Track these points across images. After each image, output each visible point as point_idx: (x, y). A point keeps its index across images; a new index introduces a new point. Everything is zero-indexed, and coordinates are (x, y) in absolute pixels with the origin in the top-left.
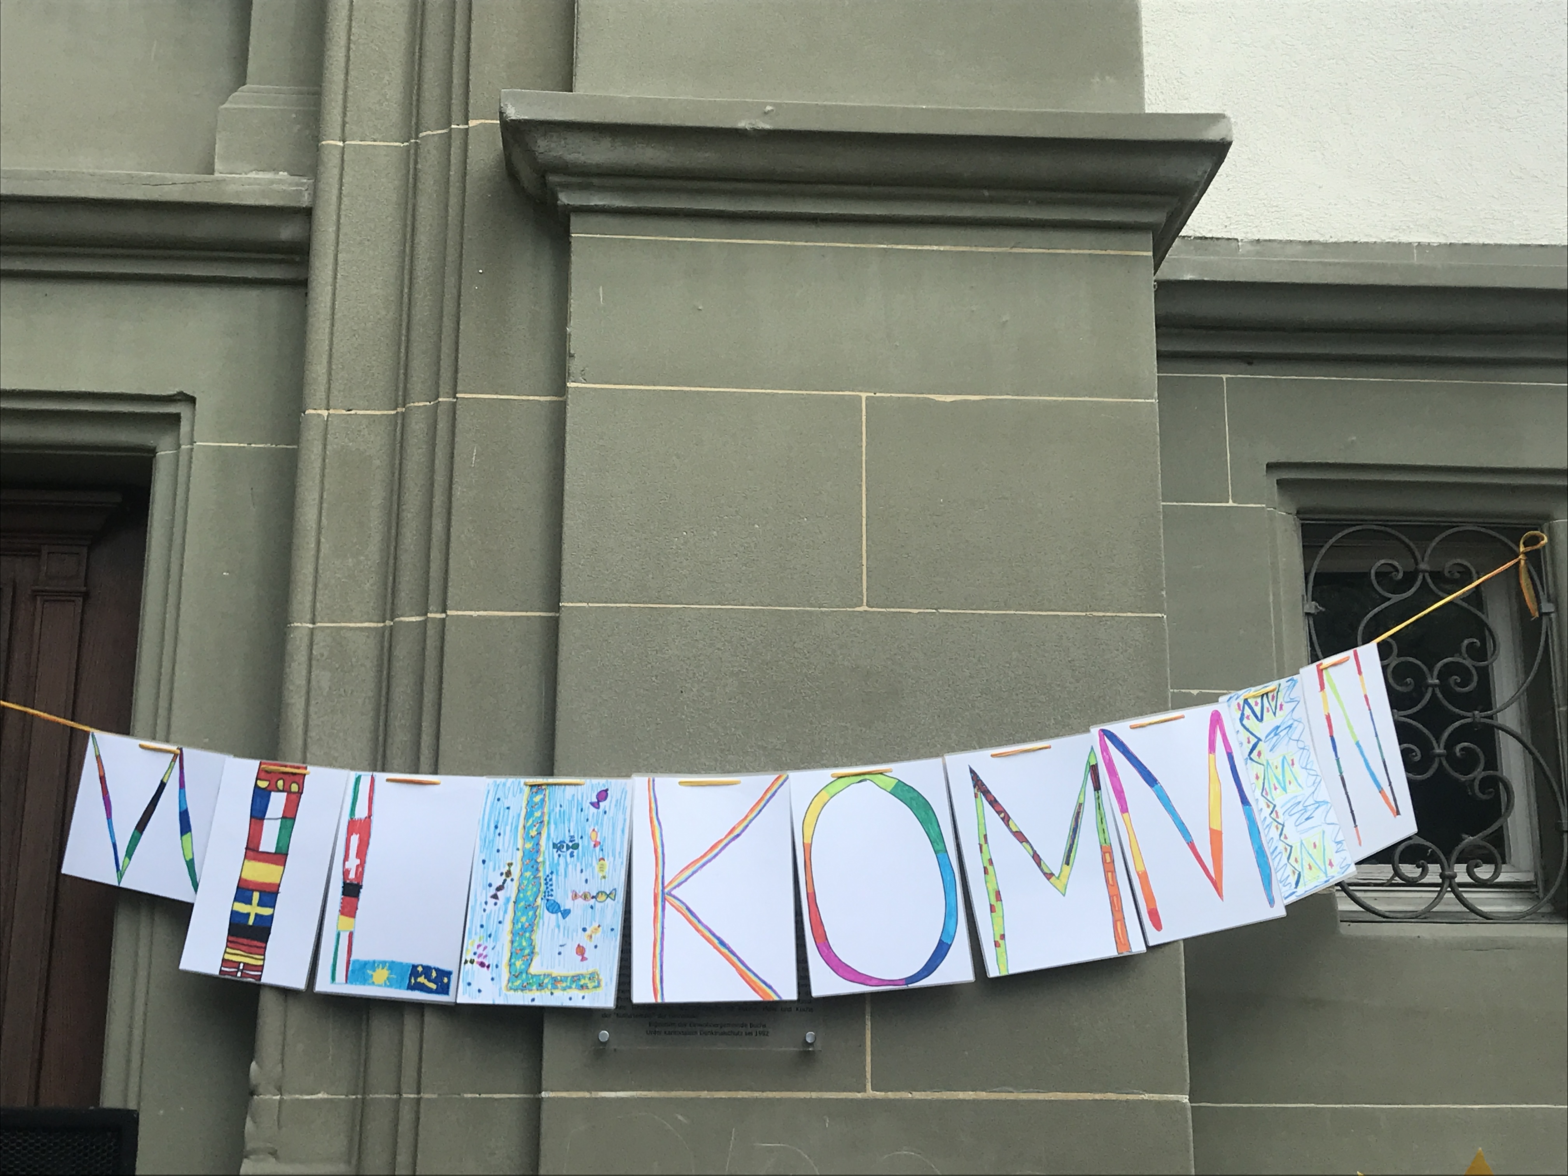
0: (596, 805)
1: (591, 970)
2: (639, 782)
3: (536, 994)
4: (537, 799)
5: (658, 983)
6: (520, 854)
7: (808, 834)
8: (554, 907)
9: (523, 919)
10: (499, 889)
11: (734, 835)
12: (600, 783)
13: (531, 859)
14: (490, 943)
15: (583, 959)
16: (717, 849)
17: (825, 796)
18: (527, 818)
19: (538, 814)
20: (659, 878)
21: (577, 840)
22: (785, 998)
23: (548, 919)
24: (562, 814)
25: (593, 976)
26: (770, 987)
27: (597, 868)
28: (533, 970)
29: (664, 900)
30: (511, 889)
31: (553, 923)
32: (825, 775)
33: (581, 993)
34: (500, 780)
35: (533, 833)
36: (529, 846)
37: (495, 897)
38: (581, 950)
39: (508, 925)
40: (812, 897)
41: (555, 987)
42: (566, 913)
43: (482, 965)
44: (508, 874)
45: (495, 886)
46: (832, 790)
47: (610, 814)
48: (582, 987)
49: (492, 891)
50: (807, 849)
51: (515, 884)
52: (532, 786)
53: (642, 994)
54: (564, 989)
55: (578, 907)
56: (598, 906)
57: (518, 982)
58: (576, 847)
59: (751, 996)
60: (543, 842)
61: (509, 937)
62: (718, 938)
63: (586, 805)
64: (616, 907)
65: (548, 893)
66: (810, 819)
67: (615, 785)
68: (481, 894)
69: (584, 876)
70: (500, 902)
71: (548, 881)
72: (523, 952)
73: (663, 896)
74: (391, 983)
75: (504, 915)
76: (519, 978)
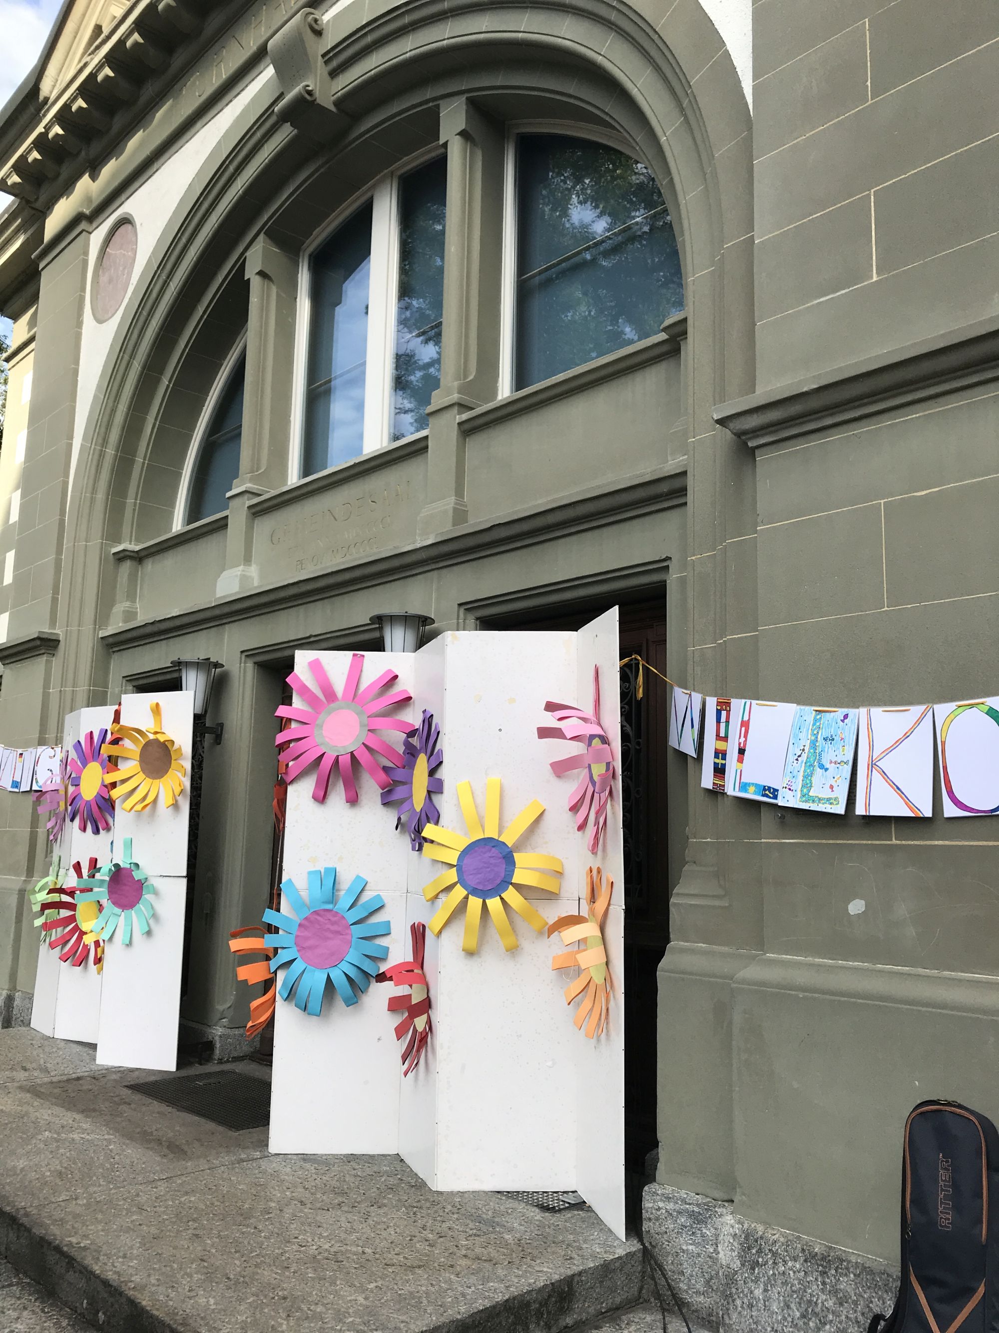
0: (843, 721)
1: (835, 796)
2: (863, 711)
3: (811, 805)
4: (818, 717)
5: (868, 805)
6: (809, 741)
7: (944, 736)
8: (822, 767)
9: (808, 771)
10: (799, 756)
11: (906, 736)
12: (845, 711)
13: (814, 744)
14: (794, 780)
15: (833, 791)
16: (899, 742)
17: (952, 716)
18: (814, 725)
19: (818, 724)
20: (871, 757)
21: (834, 737)
22: (926, 815)
23: (819, 772)
24: (828, 724)
25: (836, 799)
26: (919, 810)
27: (841, 750)
28: (811, 794)
29: (872, 767)
30: (804, 756)
31: (821, 774)
32: (953, 705)
33: (831, 806)
34: (802, 707)
35: (815, 732)
36: (813, 738)
37: (797, 760)
38: (832, 787)
39: (801, 773)
40: (945, 768)
41: (819, 802)
42: (826, 770)
43: (790, 789)
44: (803, 750)
45: (797, 755)
46: (956, 713)
47: (849, 725)
48: (831, 804)
49: (796, 757)
50: (943, 744)
51: (806, 754)
52: (816, 711)
53: (860, 810)
54: (823, 804)
55: (832, 767)
56: (841, 767)
57: (804, 799)
58: (833, 740)
59: (911, 814)
60: (819, 737)
61: (801, 778)
62: (896, 786)
63: (839, 721)
64: (848, 768)
65: (820, 760)
66: (945, 728)
67: (852, 712)
68: (791, 758)
69: (835, 753)
70: (799, 762)
71: (820, 755)
72: (807, 785)
73: (872, 765)
74: (755, 793)
75: (800, 768)
76: (805, 797)
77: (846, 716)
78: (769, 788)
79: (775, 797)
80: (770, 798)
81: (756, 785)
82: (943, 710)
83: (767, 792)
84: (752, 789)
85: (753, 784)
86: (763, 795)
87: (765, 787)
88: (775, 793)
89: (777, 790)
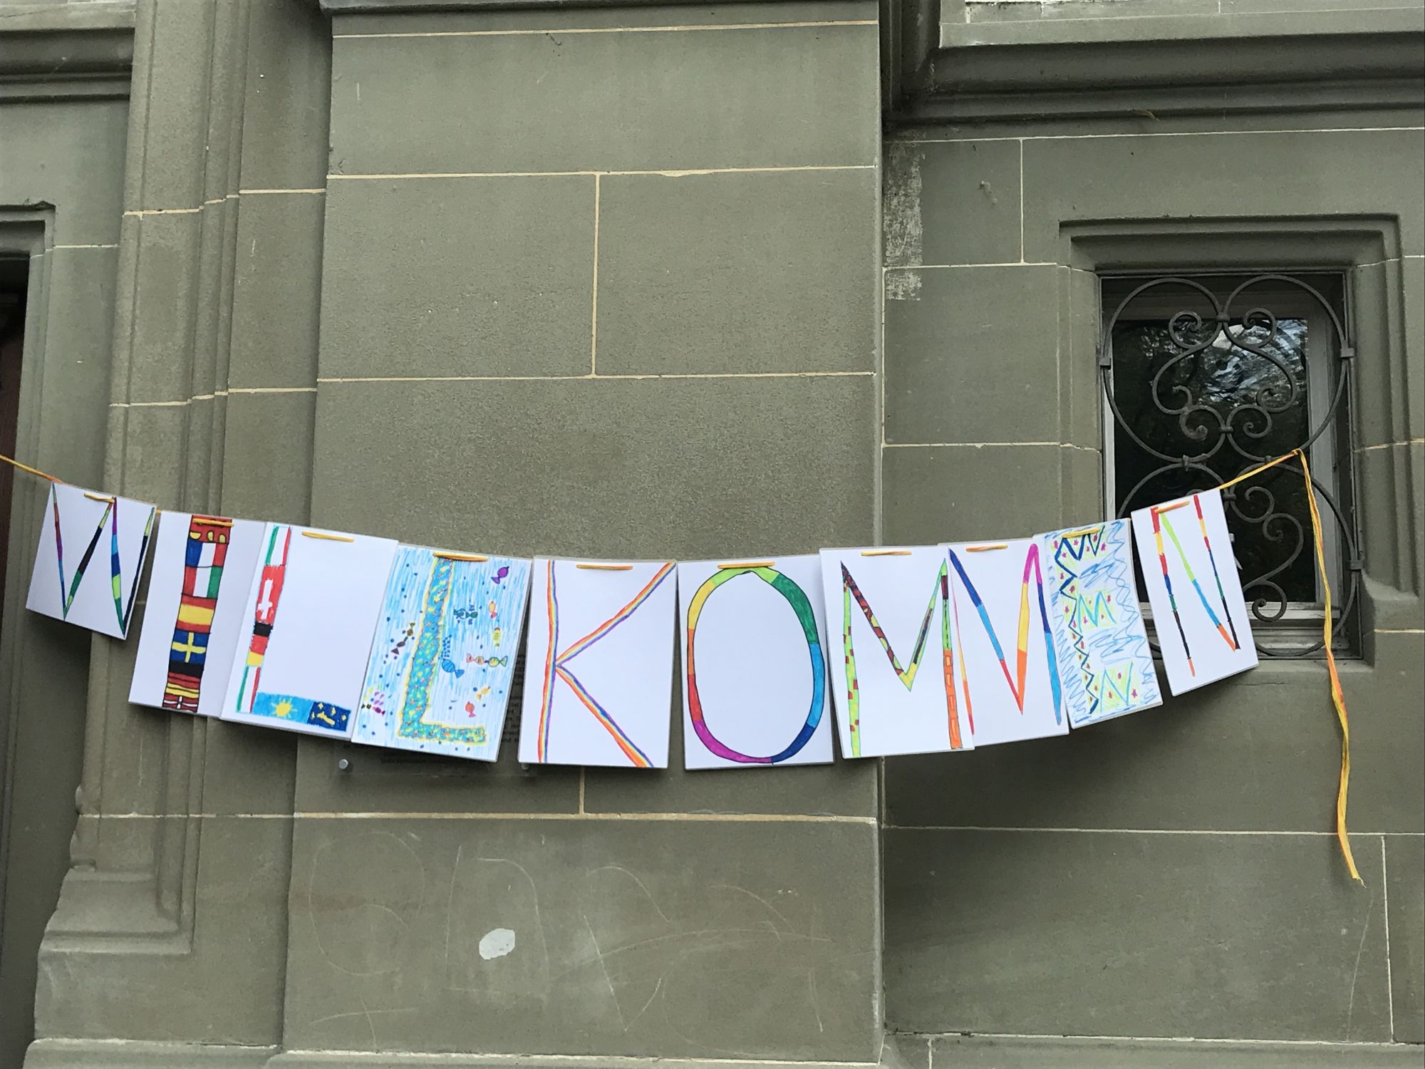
0: (497, 580)
1: (477, 726)
2: (541, 563)
3: (425, 741)
4: (444, 569)
5: (543, 745)
6: (422, 616)
7: (693, 620)
8: (449, 667)
9: (420, 674)
10: (400, 645)
11: (623, 616)
12: (502, 561)
13: (433, 623)
14: (387, 692)
15: (472, 715)
16: (607, 627)
17: (711, 585)
18: (432, 585)
19: (443, 583)
20: (552, 652)
21: (476, 610)
22: (657, 765)
23: (444, 676)
24: (465, 586)
25: (478, 732)
26: (644, 755)
27: (492, 637)
28: (424, 720)
29: (554, 671)
30: (412, 646)
31: (447, 681)
32: (712, 566)
33: (467, 745)
34: (411, 548)
35: (437, 599)
36: (431, 610)
37: (396, 651)
38: (470, 708)
39: (405, 679)
40: (692, 679)
41: (444, 738)
42: (460, 673)
43: (378, 710)
44: (410, 632)
45: (397, 641)
46: (718, 580)
47: (510, 589)
48: (468, 740)
49: (394, 646)
50: (691, 634)
51: (416, 642)
52: (440, 557)
53: (528, 753)
54: (452, 740)
55: (471, 669)
56: (490, 670)
57: (409, 730)
58: (475, 615)
59: (625, 762)
60: (445, 607)
61: (405, 689)
62: (600, 709)
63: (488, 580)
64: (507, 672)
65: (445, 653)
66: (696, 606)
67: (517, 565)
68: (384, 648)
69: (479, 642)
70: (400, 656)
71: (446, 643)
72: (417, 701)
73: (554, 668)
74: (292, 716)
75: (403, 669)
76: (411, 725)
77: (503, 572)
78: (327, 708)
79: (342, 726)
80: (329, 726)
81: (295, 701)
82: (694, 572)
83: (322, 715)
84: (284, 708)
85: (287, 698)
86: (311, 722)
87: (316, 704)
88: (341, 717)
89: (347, 713)
